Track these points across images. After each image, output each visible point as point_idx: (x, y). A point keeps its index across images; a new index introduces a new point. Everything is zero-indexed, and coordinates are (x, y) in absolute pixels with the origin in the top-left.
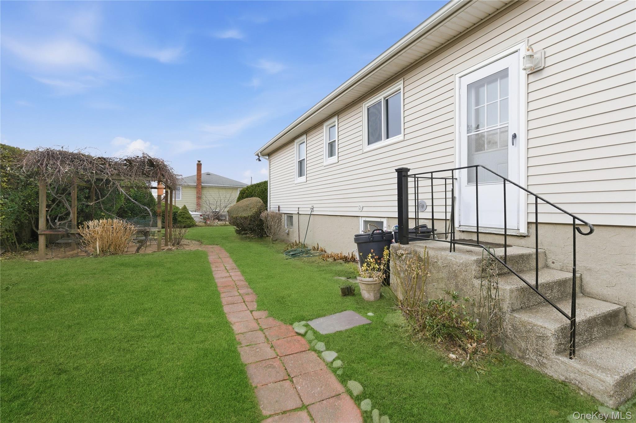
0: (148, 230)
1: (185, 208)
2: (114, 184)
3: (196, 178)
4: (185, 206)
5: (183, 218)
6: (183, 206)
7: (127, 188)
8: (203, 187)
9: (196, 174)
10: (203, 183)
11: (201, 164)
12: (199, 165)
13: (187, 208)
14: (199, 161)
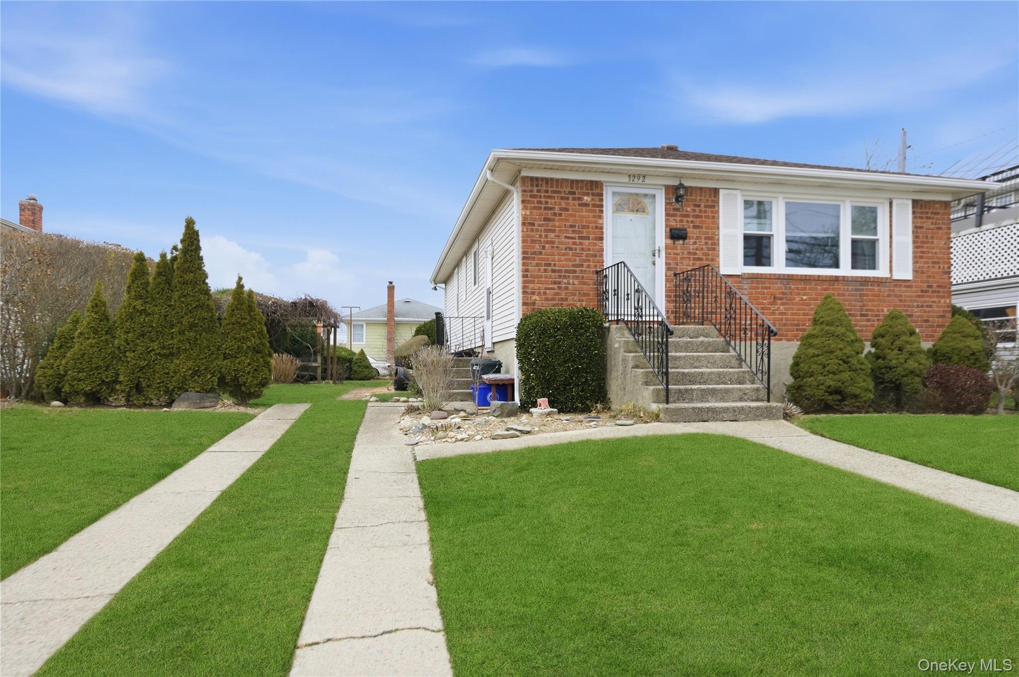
0: (310, 365)
1: (362, 353)
2: (283, 323)
3: (386, 309)
4: (362, 350)
5: (360, 367)
6: (360, 350)
7: (293, 327)
8: (398, 324)
9: (387, 303)
10: (397, 317)
11: (394, 287)
12: (391, 288)
13: (366, 353)
14: (391, 283)
